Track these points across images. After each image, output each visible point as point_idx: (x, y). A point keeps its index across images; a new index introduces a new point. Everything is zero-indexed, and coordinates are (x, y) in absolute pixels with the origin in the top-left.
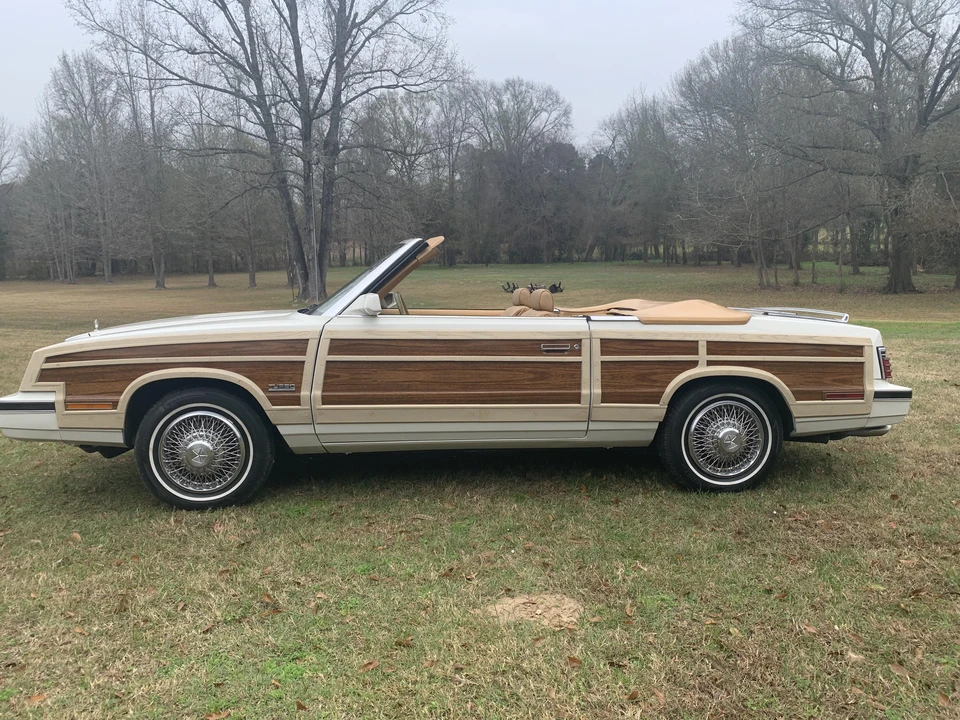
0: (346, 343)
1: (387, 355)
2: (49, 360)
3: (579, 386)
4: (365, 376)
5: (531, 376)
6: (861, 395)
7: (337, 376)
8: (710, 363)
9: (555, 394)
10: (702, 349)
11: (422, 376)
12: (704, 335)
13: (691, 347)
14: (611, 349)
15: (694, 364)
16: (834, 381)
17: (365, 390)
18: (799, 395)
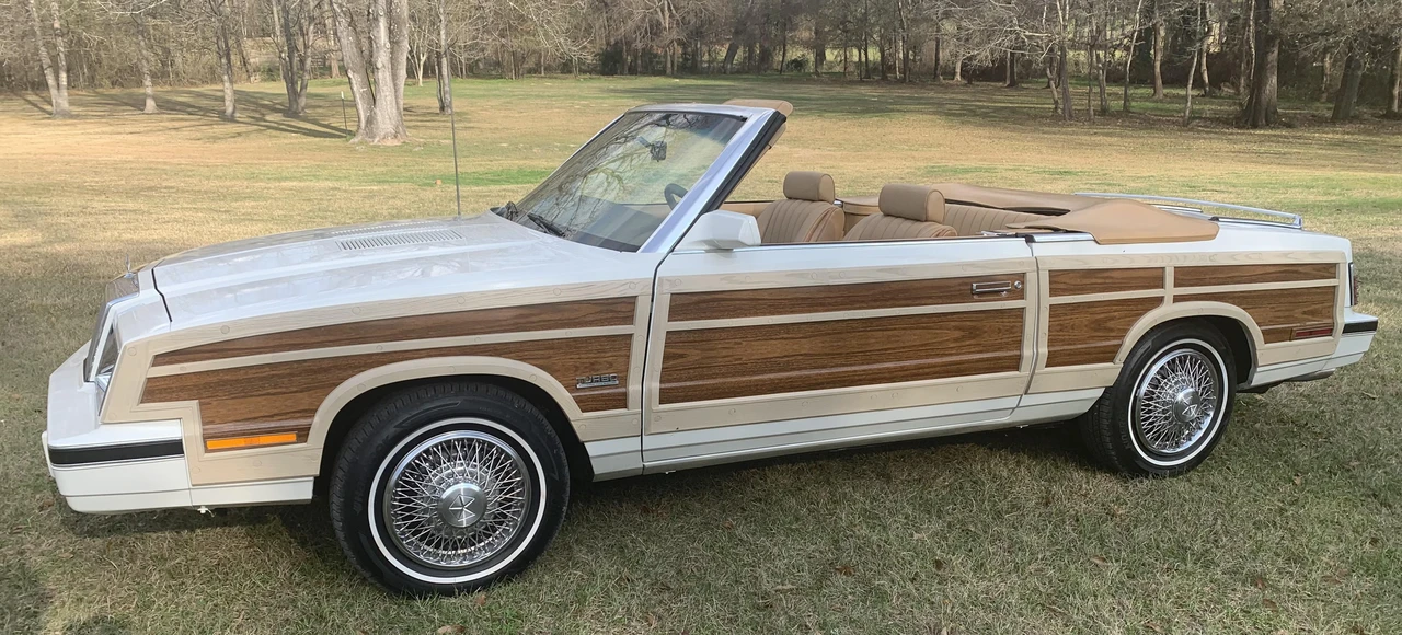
0: (695, 298)
1: (756, 314)
2: (161, 359)
3: (1019, 344)
4: (724, 353)
5: (957, 334)
6: (1328, 331)
7: (682, 356)
8: (1178, 299)
9: (988, 359)
10: (1169, 279)
11: (806, 346)
12: (1171, 256)
13: (1154, 277)
14: (1062, 286)
15: (1159, 301)
16: (1304, 313)
17: (724, 375)
18: (1270, 336)
